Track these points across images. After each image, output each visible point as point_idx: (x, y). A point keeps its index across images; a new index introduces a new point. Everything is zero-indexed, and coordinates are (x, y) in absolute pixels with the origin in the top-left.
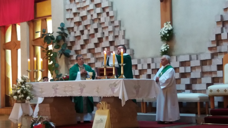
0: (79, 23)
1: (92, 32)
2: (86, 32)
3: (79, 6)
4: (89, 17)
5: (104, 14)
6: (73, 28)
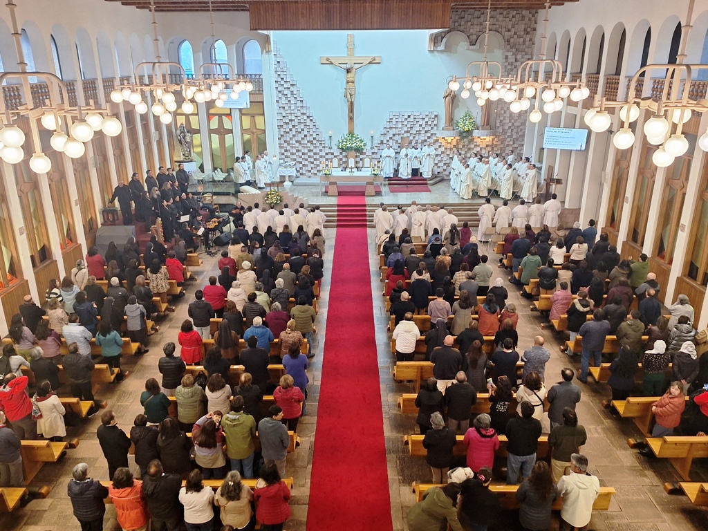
0: (287, 123)
1: (300, 130)
2: (294, 129)
3: (287, 112)
4: (296, 121)
5: (308, 120)
6: (282, 126)
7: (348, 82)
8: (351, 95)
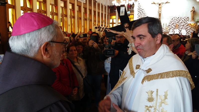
7: (159, 8)
8: (160, 12)
